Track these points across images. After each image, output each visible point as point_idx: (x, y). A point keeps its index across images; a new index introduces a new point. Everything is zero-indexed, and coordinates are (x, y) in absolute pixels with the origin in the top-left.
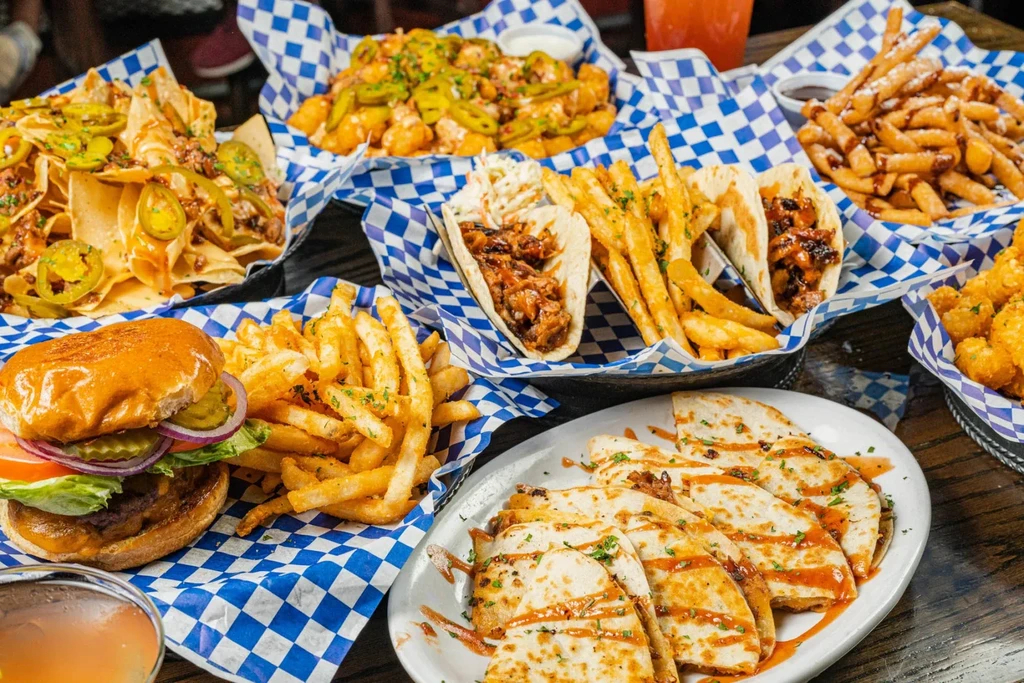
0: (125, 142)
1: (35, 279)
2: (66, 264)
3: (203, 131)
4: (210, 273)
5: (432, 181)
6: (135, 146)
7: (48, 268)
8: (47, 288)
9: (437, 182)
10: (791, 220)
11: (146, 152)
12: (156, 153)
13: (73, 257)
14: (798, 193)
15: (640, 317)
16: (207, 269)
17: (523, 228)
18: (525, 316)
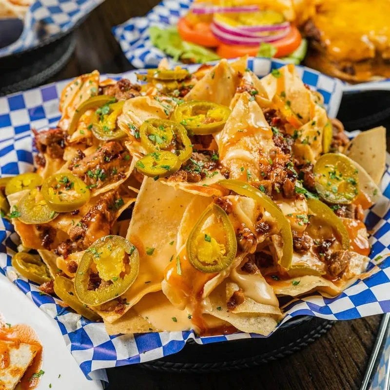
0: (218, 142)
1: (76, 266)
2: (107, 260)
3: (308, 137)
4: (241, 315)
6: (226, 149)
7: (92, 260)
8: (84, 281)
11: (232, 159)
12: (240, 162)
13: (118, 254)
16: (240, 309)
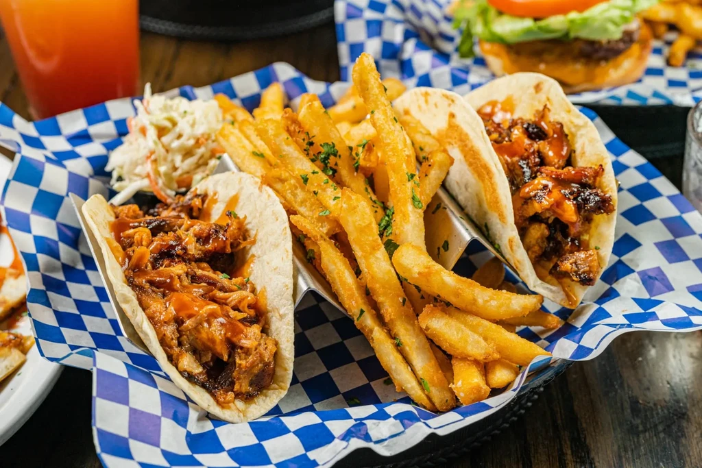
5: (86, 131)
9: (94, 130)
10: (539, 154)
14: (542, 115)
15: (371, 331)
17: (203, 202)
18: (214, 355)
